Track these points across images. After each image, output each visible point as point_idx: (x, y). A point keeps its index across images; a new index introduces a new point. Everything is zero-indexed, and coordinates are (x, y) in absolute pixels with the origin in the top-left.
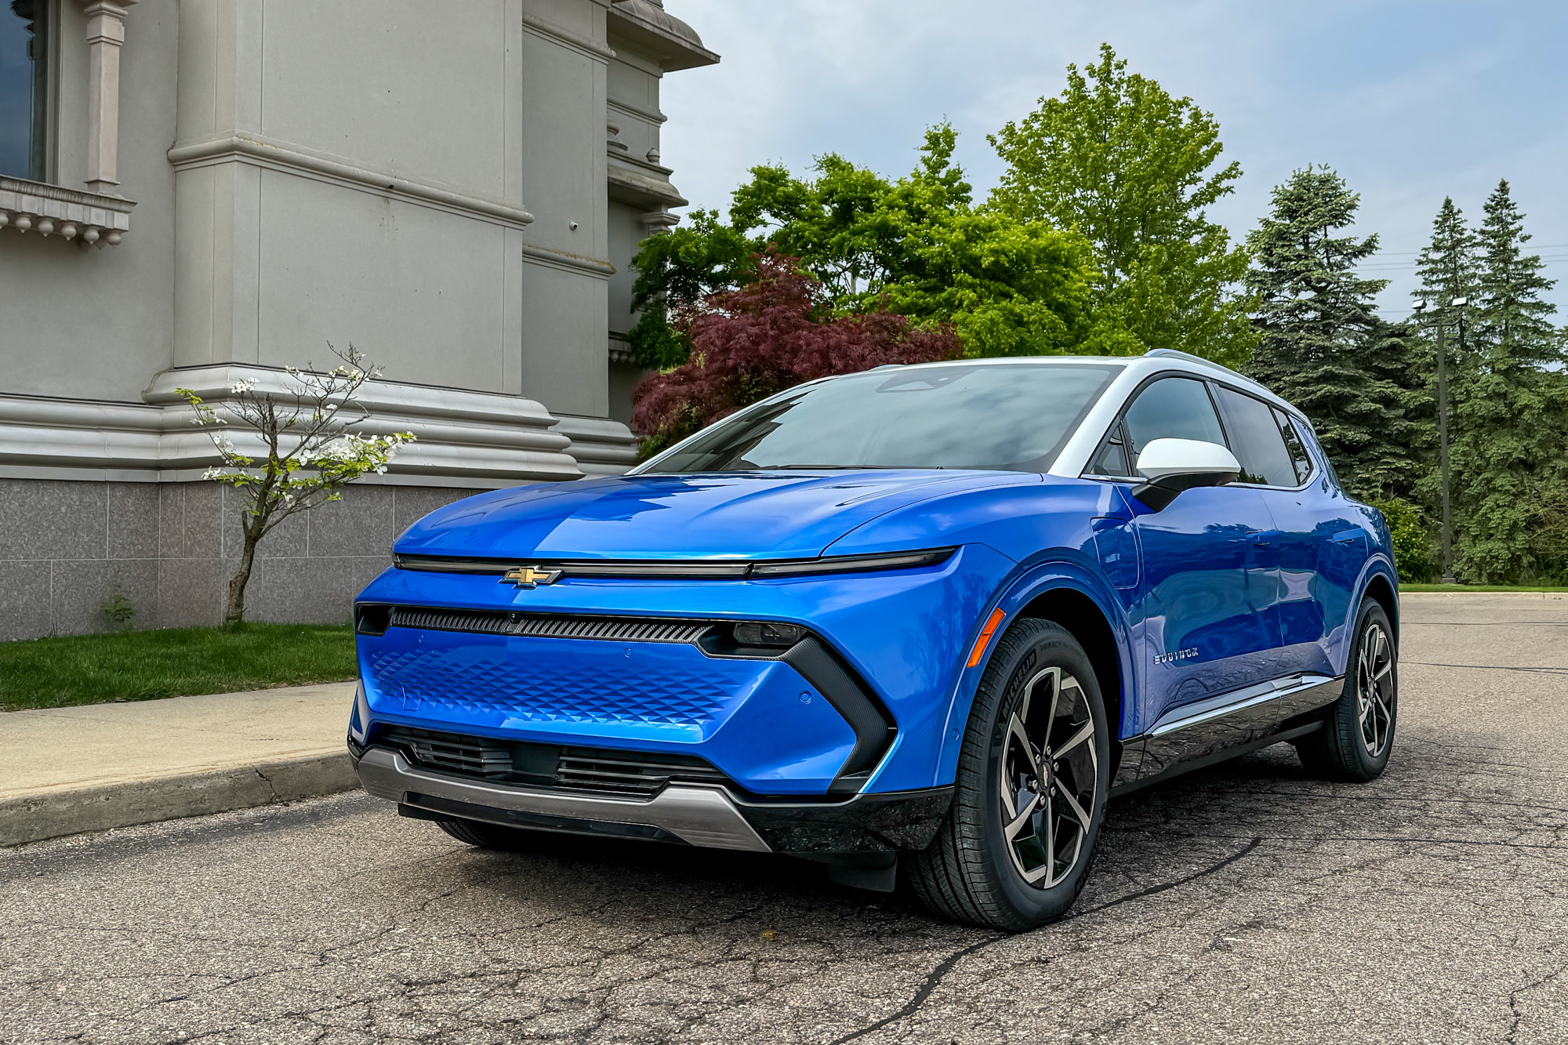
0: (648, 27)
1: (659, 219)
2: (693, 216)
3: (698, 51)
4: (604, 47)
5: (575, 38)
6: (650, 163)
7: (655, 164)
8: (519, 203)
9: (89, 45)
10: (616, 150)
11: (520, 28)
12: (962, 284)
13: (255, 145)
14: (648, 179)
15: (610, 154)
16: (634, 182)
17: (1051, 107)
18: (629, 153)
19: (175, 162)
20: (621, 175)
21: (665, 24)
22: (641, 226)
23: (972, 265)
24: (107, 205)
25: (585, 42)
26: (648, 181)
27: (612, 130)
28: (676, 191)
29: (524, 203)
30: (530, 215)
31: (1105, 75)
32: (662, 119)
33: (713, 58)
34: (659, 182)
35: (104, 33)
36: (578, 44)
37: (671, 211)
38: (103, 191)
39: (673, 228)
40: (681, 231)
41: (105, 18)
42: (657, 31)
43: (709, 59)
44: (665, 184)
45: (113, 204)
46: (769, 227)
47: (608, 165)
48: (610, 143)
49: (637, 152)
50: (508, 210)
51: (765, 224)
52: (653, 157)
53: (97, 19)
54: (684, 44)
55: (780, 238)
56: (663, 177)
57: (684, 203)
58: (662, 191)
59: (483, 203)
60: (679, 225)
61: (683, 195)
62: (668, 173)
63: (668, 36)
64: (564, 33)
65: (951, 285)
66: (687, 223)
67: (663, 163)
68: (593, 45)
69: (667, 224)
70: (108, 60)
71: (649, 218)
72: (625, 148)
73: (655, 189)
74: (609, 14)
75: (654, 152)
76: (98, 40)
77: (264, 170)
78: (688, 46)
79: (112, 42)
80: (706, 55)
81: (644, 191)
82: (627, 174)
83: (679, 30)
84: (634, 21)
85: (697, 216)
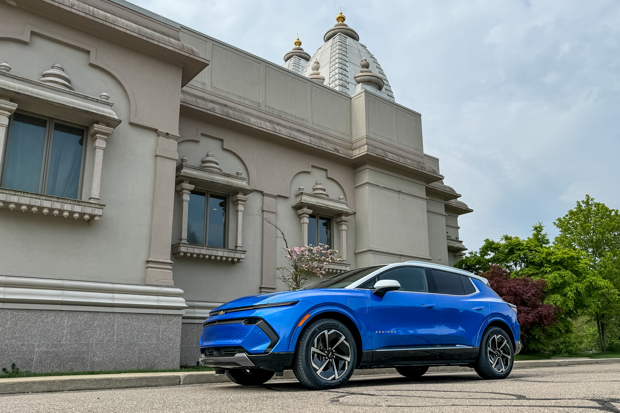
0: (454, 206)
1: (460, 254)
2: (470, 253)
3: (467, 209)
4: (445, 214)
5: (437, 212)
6: (457, 240)
7: (458, 240)
8: (429, 256)
9: (340, 231)
10: (449, 238)
11: (427, 212)
12: (546, 267)
13: (374, 249)
14: (457, 244)
15: (448, 239)
16: (453, 246)
17: (571, 213)
18: (451, 238)
19: (355, 254)
20: (450, 244)
21: (458, 204)
22: (455, 256)
23: (549, 262)
24: (345, 265)
25: (440, 213)
26: (457, 245)
27: (447, 233)
28: (464, 246)
29: (430, 255)
30: (432, 258)
31: (587, 203)
32: (459, 228)
33: (471, 211)
34: (459, 245)
35: (343, 229)
36: (438, 214)
37: (463, 252)
38: (344, 262)
39: (464, 256)
40: (466, 257)
41: (343, 225)
42: (456, 206)
43: (470, 211)
44: (461, 245)
45: (346, 265)
46: (491, 255)
47: (447, 242)
48: (447, 236)
49: (453, 237)
50: (426, 258)
51: (490, 255)
52: (457, 238)
53: (342, 226)
54: (463, 208)
55: (494, 257)
56: (460, 243)
57: (467, 249)
58: (460, 247)
59: (421, 257)
60: (466, 255)
61: (466, 247)
62: (462, 242)
63: (459, 207)
64: (435, 212)
65: (544, 267)
66: (468, 255)
67: (460, 240)
68: (442, 213)
69: (462, 255)
70: (344, 234)
71: (458, 254)
72: (450, 237)
73: (459, 247)
74: (445, 204)
75: (458, 237)
76: (342, 230)
77: (375, 255)
78: (465, 209)
79: (344, 230)
80: (470, 210)
81: (456, 247)
82: (451, 243)
83: (462, 205)
84: (450, 205)
85: (471, 253)
